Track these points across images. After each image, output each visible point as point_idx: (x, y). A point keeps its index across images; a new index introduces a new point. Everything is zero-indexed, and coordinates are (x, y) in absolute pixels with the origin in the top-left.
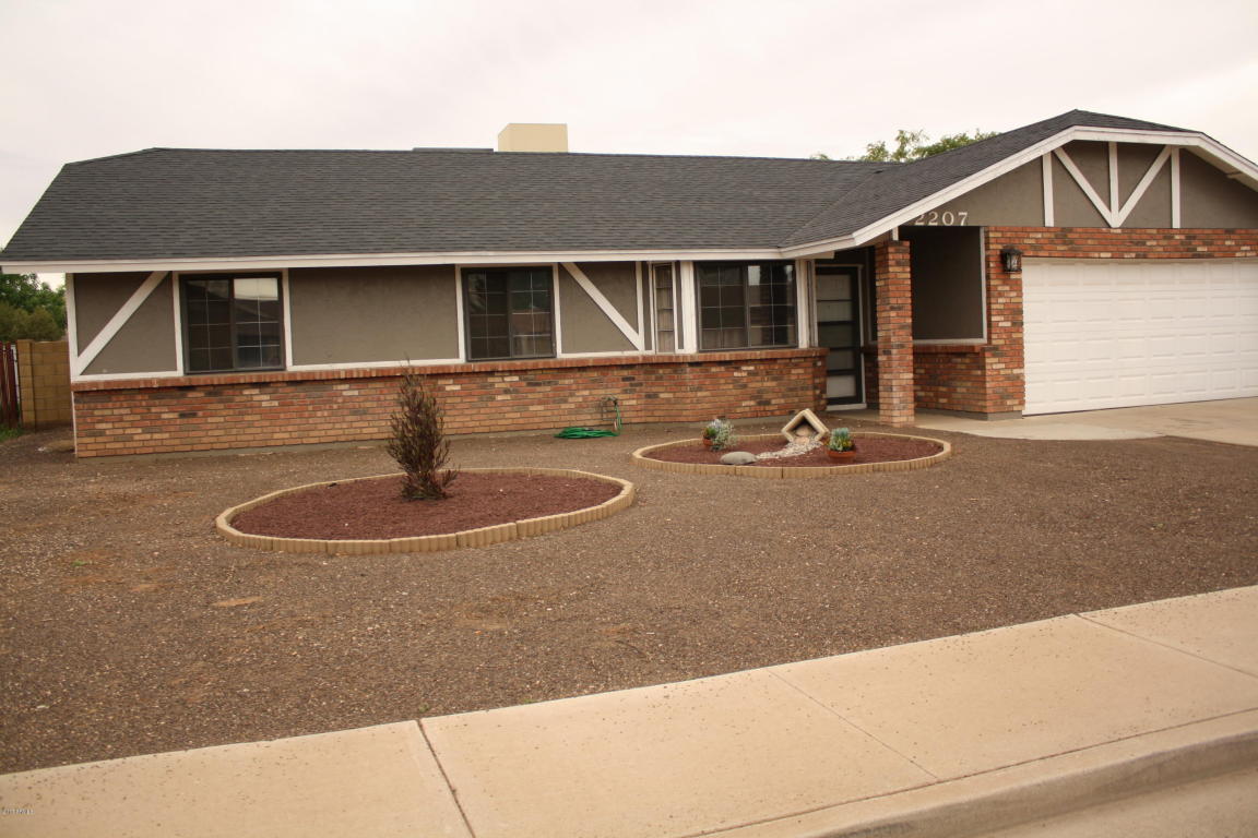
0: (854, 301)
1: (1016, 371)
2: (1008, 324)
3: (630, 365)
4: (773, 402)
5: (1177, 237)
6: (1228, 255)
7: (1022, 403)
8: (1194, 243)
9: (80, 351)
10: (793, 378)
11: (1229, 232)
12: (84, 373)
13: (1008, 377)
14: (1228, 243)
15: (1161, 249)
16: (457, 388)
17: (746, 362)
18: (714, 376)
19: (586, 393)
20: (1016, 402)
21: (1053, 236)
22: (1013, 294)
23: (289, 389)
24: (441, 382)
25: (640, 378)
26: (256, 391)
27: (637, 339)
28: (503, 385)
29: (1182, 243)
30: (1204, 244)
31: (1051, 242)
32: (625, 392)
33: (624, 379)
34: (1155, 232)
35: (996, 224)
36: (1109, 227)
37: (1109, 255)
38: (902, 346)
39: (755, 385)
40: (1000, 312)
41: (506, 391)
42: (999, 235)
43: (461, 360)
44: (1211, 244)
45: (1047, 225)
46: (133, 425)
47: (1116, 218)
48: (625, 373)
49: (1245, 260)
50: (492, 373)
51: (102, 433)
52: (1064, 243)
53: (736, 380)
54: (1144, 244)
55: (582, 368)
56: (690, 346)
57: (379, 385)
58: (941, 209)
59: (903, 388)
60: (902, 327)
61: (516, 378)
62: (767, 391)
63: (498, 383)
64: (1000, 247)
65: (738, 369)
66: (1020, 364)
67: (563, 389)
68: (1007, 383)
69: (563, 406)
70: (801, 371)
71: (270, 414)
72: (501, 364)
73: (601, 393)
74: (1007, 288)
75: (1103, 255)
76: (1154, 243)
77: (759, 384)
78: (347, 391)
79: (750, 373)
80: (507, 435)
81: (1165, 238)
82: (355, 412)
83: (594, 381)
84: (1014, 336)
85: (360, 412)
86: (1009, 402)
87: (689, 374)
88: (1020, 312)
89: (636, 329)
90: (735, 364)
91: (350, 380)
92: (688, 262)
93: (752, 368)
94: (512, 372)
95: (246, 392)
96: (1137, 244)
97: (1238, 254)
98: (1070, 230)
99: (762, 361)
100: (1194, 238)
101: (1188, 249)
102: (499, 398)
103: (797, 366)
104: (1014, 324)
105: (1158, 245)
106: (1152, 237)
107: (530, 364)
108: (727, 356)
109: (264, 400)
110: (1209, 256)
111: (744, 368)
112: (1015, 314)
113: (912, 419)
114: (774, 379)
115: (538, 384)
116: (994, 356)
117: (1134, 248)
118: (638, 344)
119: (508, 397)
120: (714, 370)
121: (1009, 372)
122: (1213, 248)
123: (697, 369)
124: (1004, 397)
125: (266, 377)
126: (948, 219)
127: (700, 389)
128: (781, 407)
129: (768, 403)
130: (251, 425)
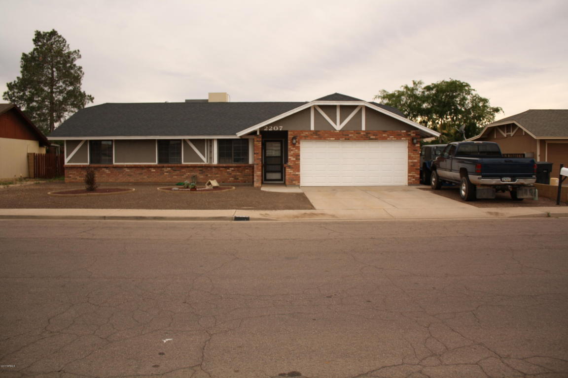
0: (282, 150)
1: (297, 173)
2: (294, 159)
3: (201, 167)
4: (240, 179)
5: (362, 133)
6: (384, 139)
7: (299, 182)
8: (369, 135)
9: (67, 158)
10: (246, 172)
11: (384, 132)
12: (68, 162)
13: (294, 175)
14: (384, 135)
15: (355, 137)
16: (154, 170)
17: (231, 167)
18: (221, 171)
19: (189, 174)
20: (297, 182)
21: (312, 133)
22: (297, 150)
23: (113, 169)
24: (150, 169)
25: (204, 170)
26: (105, 169)
27: (205, 159)
28: (167, 171)
29: (364, 135)
30: (374, 135)
31: (311, 135)
32: (200, 174)
33: (200, 170)
34: (353, 131)
35: (291, 129)
36: (336, 130)
37: (334, 139)
38: (258, 164)
39: (234, 174)
40: (291, 156)
41: (167, 172)
42: (292, 133)
43: (156, 163)
44: (377, 135)
45: (311, 129)
46: (77, 175)
47: (338, 127)
48: (200, 169)
49: (391, 140)
50: (163, 167)
51: (70, 177)
52: (316, 135)
53: (228, 173)
54: (348, 135)
55: (187, 167)
56: (215, 162)
57: (134, 169)
58: (269, 125)
59: (258, 176)
60: (258, 159)
61: (170, 169)
62: (238, 175)
63: (165, 170)
64: (292, 136)
65: (229, 169)
66: (299, 170)
67: (183, 172)
68: (293, 176)
69: (183, 177)
70: (248, 170)
71: (108, 175)
72: (165, 165)
73: (193, 174)
74: (294, 148)
75: (331, 139)
76: (352, 135)
77: (235, 174)
78: (127, 170)
79: (232, 170)
80: (167, 184)
81: (357, 133)
82: (129, 175)
83: (191, 171)
84: (296, 163)
85: (130, 176)
86: (294, 182)
87: (214, 170)
88: (299, 156)
89: (205, 157)
90: (228, 167)
91: (128, 167)
92: (215, 139)
93: (233, 169)
94: (169, 167)
95: (103, 169)
96: (345, 135)
97: (388, 139)
98: (319, 131)
99: (236, 167)
100: (369, 133)
101: (367, 137)
102: (165, 174)
103: (247, 169)
104: (296, 159)
105: (354, 136)
106: (352, 133)
107: (173, 165)
108: (224, 165)
109: (107, 171)
110: (376, 139)
111: (231, 169)
112: (297, 157)
113: (260, 185)
114: (240, 172)
115: (175, 171)
116: (289, 168)
117: (344, 137)
118: (205, 161)
119: (167, 174)
120: (221, 169)
121: (294, 173)
122: (377, 137)
123: (216, 168)
124: (292, 180)
125: (107, 165)
126: (276, 128)
127: (217, 174)
128: (242, 180)
129: (238, 179)
130: (104, 177)
